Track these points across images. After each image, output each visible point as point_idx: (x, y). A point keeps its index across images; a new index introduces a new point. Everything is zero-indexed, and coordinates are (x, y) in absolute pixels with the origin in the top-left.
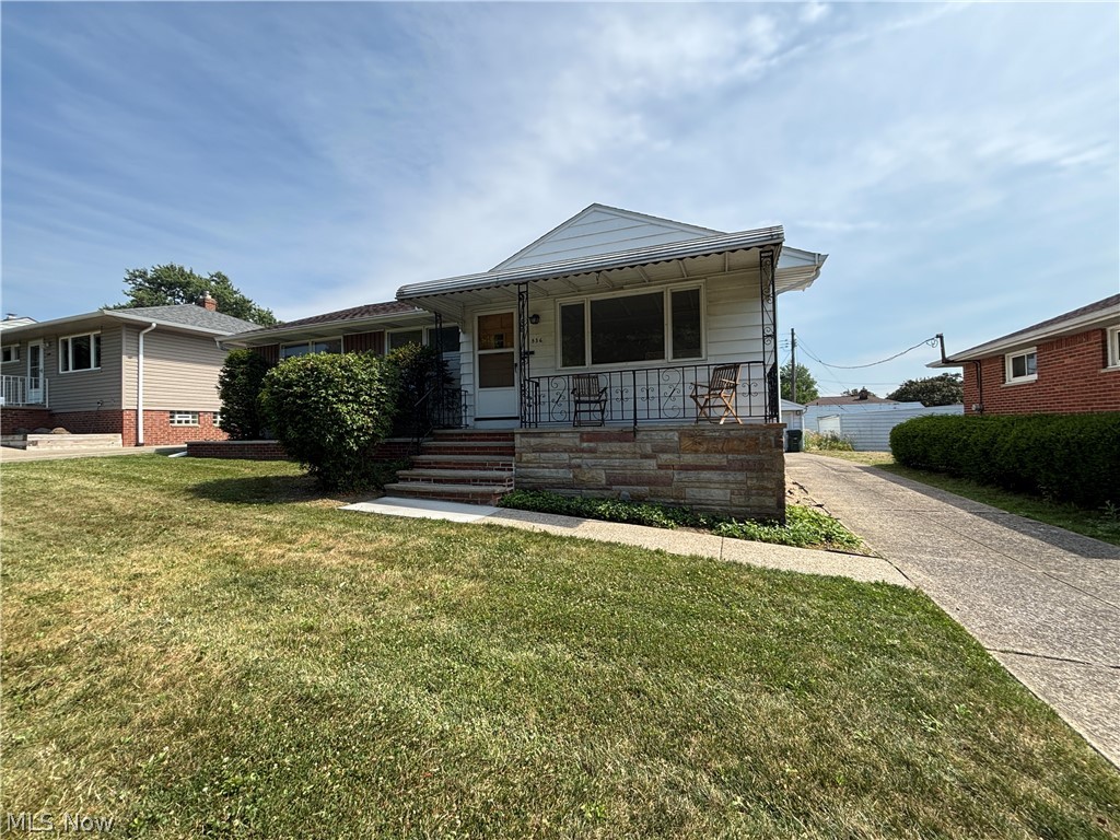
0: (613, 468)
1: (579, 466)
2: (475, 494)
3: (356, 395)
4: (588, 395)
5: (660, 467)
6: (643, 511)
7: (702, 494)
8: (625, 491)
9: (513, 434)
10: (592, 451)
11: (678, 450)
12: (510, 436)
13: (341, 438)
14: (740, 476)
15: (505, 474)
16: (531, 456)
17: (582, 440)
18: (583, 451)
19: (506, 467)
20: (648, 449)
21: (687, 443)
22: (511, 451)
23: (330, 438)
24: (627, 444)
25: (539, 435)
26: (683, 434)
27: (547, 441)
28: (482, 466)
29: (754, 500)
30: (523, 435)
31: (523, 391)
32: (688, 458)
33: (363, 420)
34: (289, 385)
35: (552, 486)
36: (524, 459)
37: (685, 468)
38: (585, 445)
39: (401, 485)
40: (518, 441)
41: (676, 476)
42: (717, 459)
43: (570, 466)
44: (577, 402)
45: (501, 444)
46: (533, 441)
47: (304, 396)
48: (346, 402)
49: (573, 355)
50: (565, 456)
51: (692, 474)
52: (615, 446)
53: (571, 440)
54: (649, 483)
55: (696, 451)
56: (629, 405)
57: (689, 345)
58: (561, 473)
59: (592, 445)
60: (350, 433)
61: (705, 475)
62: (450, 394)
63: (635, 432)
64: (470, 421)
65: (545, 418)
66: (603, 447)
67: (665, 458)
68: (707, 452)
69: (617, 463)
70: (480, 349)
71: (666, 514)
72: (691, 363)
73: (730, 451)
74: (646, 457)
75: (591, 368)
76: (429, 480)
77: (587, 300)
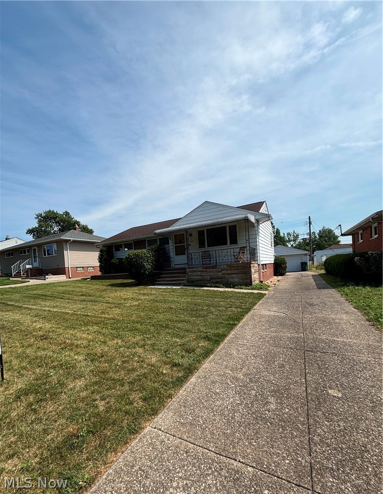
0: (211, 275)
1: (203, 275)
2: (177, 283)
3: (148, 261)
4: (207, 256)
5: (223, 274)
6: (218, 285)
7: (233, 280)
8: (215, 281)
10: (206, 271)
11: (227, 270)
12: (185, 269)
13: (144, 271)
14: (241, 275)
15: (185, 278)
16: (191, 273)
17: (203, 269)
18: (203, 271)
19: (185, 276)
20: (220, 270)
21: (229, 268)
22: (185, 273)
23: (142, 271)
25: (193, 268)
26: (228, 266)
27: (195, 269)
28: (178, 277)
29: (245, 281)
30: (188, 268)
31: (188, 257)
32: (229, 272)
33: (149, 267)
34: (132, 259)
35: (196, 281)
37: (228, 274)
39: (158, 282)
40: (187, 270)
41: (226, 276)
42: (236, 271)
43: (201, 276)
44: (203, 259)
45: (183, 271)
46: (191, 270)
47: (136, 261)
48: (145, 262)
49: (202, 244)
50: (199, 273)
51: (230, 276)
52: (211, 270)
53: (201, 269)
54: (220, 279)
55: (231, 270)
56: (215, 259)
57: (234, 241)
58: (198, 277)
60: (146, 270)
61: (233, 275)
62: (167, 259)
63: (216, 266)
64: (173, 265)
65: (194, 263)
66: (208, 270)
67: (223, 272)
68: (233, 270)
70: (175, 244)
71: (223, 286)
72: (234, 246)
73: (239, 269)
74: (219, 272)
75: (207, 249)
76: (165, 281)
77: (205, 229)
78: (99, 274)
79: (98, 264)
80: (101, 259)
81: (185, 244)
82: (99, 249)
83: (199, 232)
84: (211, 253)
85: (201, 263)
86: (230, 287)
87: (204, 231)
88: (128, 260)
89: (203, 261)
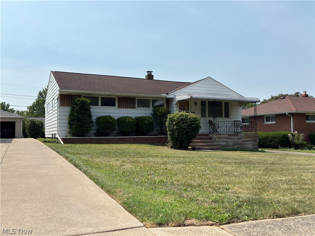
0: (234, 142)
1: (228, 142)
2: (216, 148)
5: (242, 141)
7: (248, 146)
8: (236, 146)
10: (230, 138)
11: (244, 138)
14: (253, 142)
18: (228, 138)
19: (213, 142)
21: (246, 136)
27: (221, 136)
28: (207, 142)
35: (222, 146)
36: (217, 140)
38: (229, 137)
41: (244, 143)
50: (225, 139)
53: (226, 136)
54: (240, 145)
55: (247, 138)
57: (227, 116)
58: (224, 143)
59: (230, 137)
61: (248, 142)
66: (232, 137)
69: (235, 141)
70: (179, 110)
72: (227, 119)
73: (252, 138)
75: (208, 118)
77: (207, 101)
83: (202, 102)
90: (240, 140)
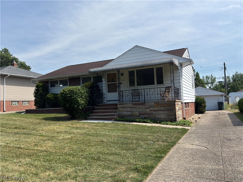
0: (140, 111)
1: (132, 111)
2: (109, 118)
3: (81, 96)
4: (136, 94)
6: (146, 120)
7: (159, 116)
8: (143, 116)
9: (117, 104)
10: (135, 108)
11: (154, 107)
12: (116, 105)
13: (78, 106)
14: (167, 112)
15: (115, 114)
16: (121, 109)
17: (133, 105)
18: (133, 108)
19: (116, 112)
20: (148, 107)
21: (156, 105)
22: (117, 108)
23: (76, 106)
24: (143, 106)
25: (123, 104)
26: (155, 103)
27: (125, 106)
28: (110, 112)
29: (170, 117)
30: (120, 104)
31: (119, 94)
32: (156, 109)
33: (83, 102)
34: (67, 94)
35: (127, 116)
37: (156, 111)
39: (90, 117)
40: (118, 106)
41: (154, 113)
42: (162, 108)
43: (130, 111)
44: (133, 96)
45: (114, 107)
46: (122, 106)
47: (70, 97)
48: (79, 98)
49: (132, 83)
50: (129, 109)
51: (157, 112)
52: (140, 106)
53: (131, 105)
54: (148, 114)
55: (158, 107)
56: (143, 97)
57: (160, 82)
58: (128, 113)
59: (135, 106)
60: (80, 105)
61: (160, 112)
62: (101, 95)
63: (145, 103)
64: (106, 102)
65: (124, 100)
66: (138, 107)
67: (151, 108)
68: (160, 107)
70: (108, 82)
71: (151, 121)
72: (160, 86)
73: (165, 107)
74: (147, 108)
75: (136, 87)
76: (97, 116)
77: (135, 70)
78: (34, 108)
79: (33, 99)
80: (36, 94)
81: (117, 82)
82: (36, 85)
83: (130, 72)
84: (140, 91)
85: (131, 100)
86: (157, 123)
87: (134, 71)
88: (62, 96)
89: (133, 98)
90: (148, 110)
